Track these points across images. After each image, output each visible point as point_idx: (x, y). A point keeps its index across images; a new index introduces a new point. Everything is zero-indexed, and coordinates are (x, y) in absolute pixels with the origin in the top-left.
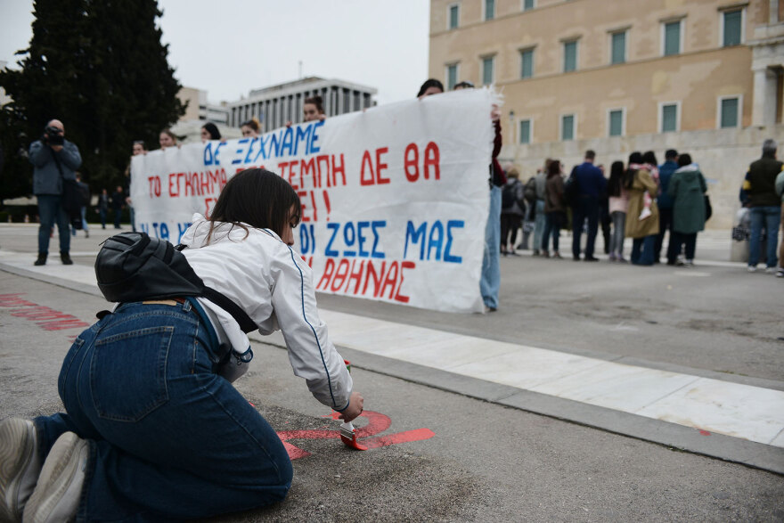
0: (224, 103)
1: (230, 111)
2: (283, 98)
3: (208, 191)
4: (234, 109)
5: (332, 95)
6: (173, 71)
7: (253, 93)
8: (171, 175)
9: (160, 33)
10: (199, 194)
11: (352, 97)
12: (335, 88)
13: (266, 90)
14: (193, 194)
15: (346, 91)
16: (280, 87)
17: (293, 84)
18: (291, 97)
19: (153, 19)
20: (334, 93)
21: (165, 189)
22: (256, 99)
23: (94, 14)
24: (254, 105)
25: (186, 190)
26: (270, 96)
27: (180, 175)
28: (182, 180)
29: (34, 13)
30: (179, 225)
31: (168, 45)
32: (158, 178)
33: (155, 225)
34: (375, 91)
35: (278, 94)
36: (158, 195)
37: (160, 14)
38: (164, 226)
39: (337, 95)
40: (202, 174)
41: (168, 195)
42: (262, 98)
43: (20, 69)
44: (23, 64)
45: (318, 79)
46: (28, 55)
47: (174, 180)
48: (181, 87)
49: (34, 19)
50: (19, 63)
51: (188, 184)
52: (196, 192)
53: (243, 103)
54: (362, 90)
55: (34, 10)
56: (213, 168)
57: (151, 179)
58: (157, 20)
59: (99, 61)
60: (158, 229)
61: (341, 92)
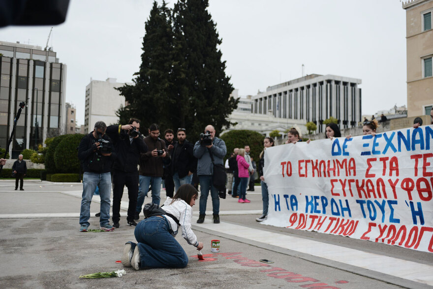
0: (250, 97)
1: (254, 102)
2: (291, 91)
3: (334, 175)
4: (256, 100)
5: (327, 86)
6: (228, 79)
7: (270, 88)
8: (300, 162)
9: (220, 54)
10: (325, 176)
11: (342, 87)
12: (329, 81)
13: (278, 86)
14: (319, 175)
15: (337, 82)
16: (289, 83)
17: (298, 80)
18: (297, 90)
19: (215, 46)
20: (329, 84)
21: (295, 170)
22: (272, 93)
23: (180, 46)
24: (270, 96)
25: (313, 172)
26: (282, 90)
27: (307, 161)
28: (310, 165)
29: (143, 49)
30: (307, 197)
31: (225, 62)
32: (289, 163)
33: (286, 196)
34: (360, 82)
35: (287, 88)
36: (290, 175)
37: (220, 42)
38: (293, 197)
39: (331, 86)
40: (329, 161)
41: (299, 176)
42: (276, 91)
43: (134, 84)
44: (135, 80)
45: (317, 76)
46: (139, 75)
47: (303, 165)
48: (233, 89)
49: (143, 52)
50: (133, 80)
51: (314, 168)
52: (323, 174)
53: (262, 96)
54: (350, 81)
55: (143, 47)
56: (341, 158)
57: (283, 164)
58: (218, 47)
59: (183, 76)
60: (289, 199)
61: (333, 83)
